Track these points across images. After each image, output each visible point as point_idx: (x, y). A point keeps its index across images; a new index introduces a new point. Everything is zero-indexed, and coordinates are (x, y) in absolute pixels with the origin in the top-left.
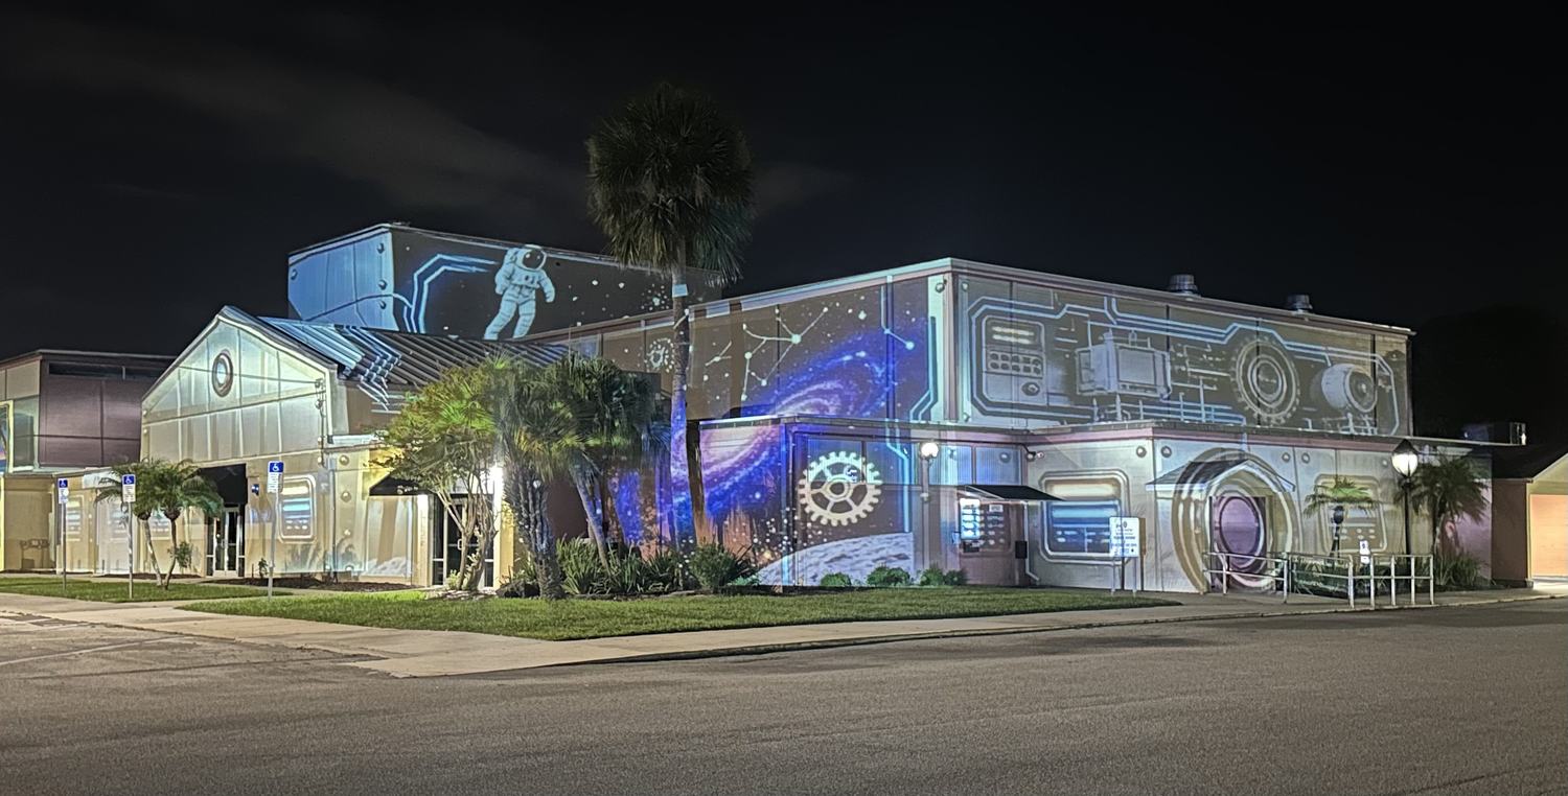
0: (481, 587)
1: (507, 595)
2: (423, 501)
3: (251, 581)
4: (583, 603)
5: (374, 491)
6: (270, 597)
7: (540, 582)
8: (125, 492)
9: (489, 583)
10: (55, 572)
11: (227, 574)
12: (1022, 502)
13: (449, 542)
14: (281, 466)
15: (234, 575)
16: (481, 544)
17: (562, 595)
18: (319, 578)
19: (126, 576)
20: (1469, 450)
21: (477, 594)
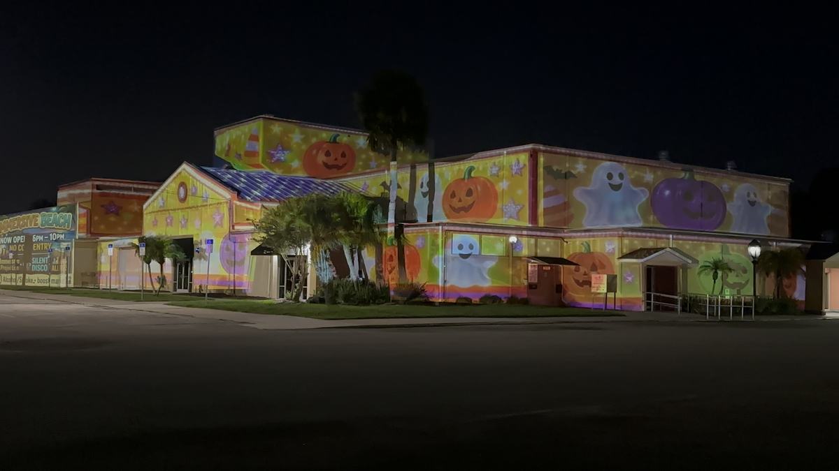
0: (301, 299)
1: (311, 302)
2: (275, 258)
3: (195, 294)
4: (344, 306)
5: (254, 253)
6: (206, 300)
7: (325, 297)
8: (140, 250)
9: (305, 298)
10: (99, 288)
11: (183, 291)
12: (560, 266)
13: (287, 278)
14: (212, 241)
15: (187, 291)
16: (301, 278)
17: (335, 303)
18: (227, 294)
19: (140, 291)
21: (299, 302)
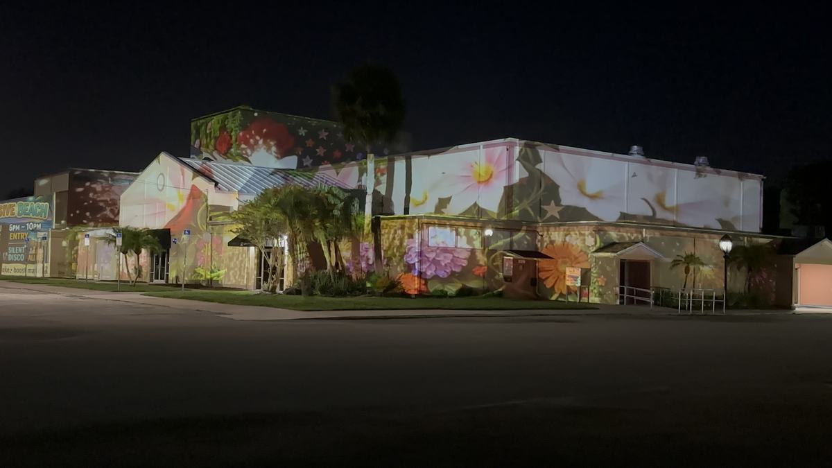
0: (278, 290)
1: (287, 294)
2: (252, 250)
3: (172, 285)
4: (320, 298)
5: (231, 244)
6: (183, 291)
7: (302, 289)
8: (117, 241)
9: (282, 289)
10: (75, 279)
11: (159, 281)
12: (535, 259)
13: (264, 269)
14: (189, 232)
15: (163, 282)
17: (311, 294)
18: (204, 284)
19: (116, 281)
20: (771, 240)
21: (276, 293)
